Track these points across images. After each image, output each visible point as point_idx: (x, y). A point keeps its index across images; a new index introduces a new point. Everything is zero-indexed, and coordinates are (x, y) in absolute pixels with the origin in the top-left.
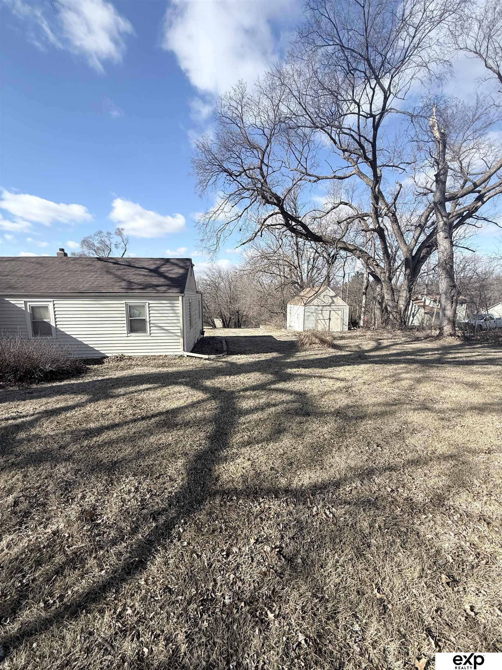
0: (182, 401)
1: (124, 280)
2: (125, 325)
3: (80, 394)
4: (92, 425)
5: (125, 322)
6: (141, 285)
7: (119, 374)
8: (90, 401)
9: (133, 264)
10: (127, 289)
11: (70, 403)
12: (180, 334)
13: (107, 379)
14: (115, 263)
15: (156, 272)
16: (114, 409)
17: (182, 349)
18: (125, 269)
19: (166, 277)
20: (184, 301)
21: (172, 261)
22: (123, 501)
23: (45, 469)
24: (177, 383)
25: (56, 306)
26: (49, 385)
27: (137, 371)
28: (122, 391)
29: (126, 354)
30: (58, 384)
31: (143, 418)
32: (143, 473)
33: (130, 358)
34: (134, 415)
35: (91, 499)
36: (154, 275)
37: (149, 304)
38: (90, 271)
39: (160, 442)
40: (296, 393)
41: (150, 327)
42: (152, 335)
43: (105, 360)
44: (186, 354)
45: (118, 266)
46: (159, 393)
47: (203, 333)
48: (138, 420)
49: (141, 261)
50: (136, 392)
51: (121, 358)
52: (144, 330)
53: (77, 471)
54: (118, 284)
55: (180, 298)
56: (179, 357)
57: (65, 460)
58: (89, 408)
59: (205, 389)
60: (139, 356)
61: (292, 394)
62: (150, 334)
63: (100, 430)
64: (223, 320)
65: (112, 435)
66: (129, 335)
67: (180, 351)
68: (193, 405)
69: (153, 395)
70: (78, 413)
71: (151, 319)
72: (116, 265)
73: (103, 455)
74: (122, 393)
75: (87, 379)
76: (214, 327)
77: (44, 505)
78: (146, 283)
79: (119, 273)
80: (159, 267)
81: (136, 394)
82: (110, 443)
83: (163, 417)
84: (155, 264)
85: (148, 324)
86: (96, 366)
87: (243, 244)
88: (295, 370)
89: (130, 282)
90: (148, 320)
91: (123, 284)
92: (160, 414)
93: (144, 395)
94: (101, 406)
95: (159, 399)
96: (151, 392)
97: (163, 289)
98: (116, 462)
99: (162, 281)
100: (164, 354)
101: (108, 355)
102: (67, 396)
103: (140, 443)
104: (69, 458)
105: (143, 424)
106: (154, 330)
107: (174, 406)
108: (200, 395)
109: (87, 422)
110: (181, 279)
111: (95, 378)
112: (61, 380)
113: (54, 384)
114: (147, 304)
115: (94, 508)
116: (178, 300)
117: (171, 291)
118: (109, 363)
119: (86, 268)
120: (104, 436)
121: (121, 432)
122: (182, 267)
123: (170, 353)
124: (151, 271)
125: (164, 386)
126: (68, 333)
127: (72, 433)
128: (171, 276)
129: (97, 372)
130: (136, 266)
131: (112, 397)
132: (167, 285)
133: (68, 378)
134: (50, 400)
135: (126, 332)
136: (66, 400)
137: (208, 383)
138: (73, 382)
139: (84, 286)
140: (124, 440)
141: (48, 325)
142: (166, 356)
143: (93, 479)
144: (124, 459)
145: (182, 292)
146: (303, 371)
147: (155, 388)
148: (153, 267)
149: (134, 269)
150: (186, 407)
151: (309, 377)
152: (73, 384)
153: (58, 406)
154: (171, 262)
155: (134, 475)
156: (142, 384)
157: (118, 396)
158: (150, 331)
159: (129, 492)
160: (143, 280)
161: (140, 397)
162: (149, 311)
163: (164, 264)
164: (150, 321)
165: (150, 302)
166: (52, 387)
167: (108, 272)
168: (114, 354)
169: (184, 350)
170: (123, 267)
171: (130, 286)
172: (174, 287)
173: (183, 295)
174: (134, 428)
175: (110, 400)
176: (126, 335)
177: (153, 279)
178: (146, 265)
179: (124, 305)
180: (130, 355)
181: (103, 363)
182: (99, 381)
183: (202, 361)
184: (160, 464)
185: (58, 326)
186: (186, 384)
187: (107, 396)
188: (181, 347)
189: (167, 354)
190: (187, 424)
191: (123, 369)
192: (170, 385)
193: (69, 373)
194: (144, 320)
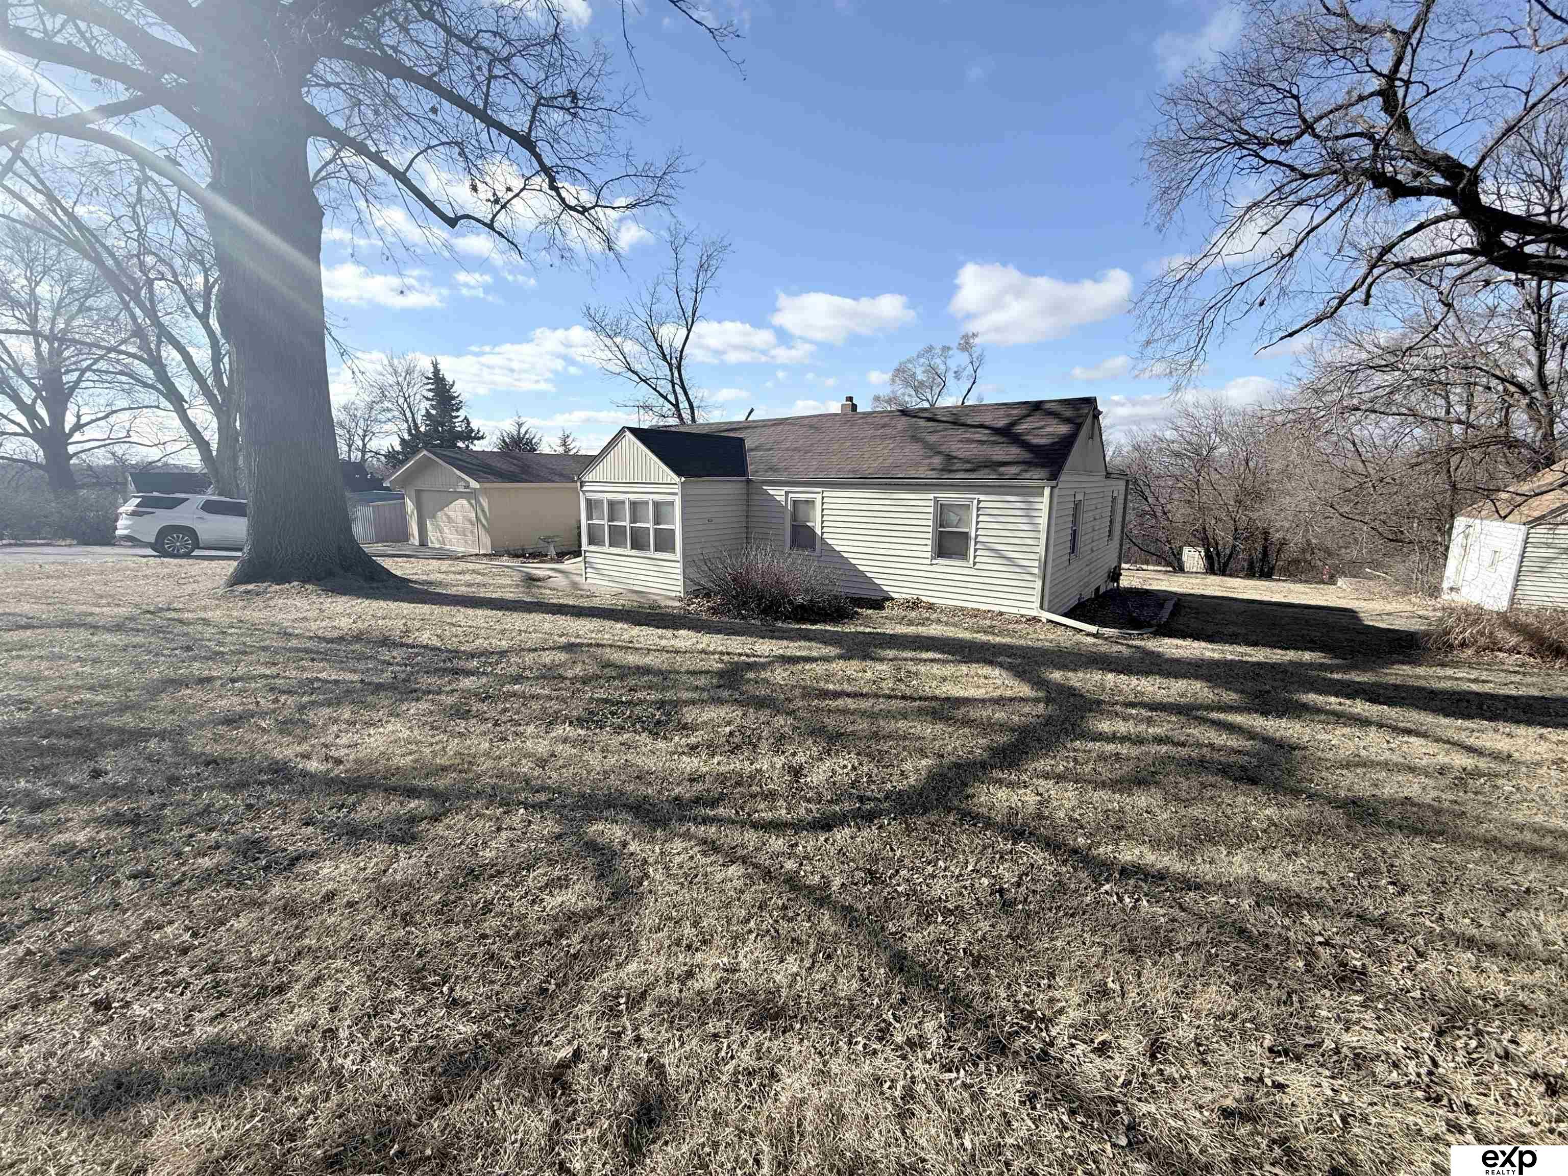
0: (983, 691)
1: (939, 453)
2: (929, 542)
3: (830, 644)
4: (831, 687)
5: (930, 536)
6: (968, 462)
7: (901, 629)
8: (840, 657)
9: (963, 419)
10: (942, 470)
11: (815, 654)
12: (1036, 571)
13: (878, 634)
14: (929, 419)
15: (1007, 434)
16: (869, 675)
17: (1038, 604)
18: (946, 429)
19: (1026, 445)
20: (1055, 500)
21: (1047, 406)
22: (834, 772)
23: (764, 715)
24: (991, 663)
25: (825, 500)
26: (797, 626)
27: (935, 630)
28: (890, 653)
29: (924, 599)
30: (809, 627)
31: (904, 697)
32: (868, 755)
33: (931, 607)
34: (893, 690)
35: (801, 758)
36: (1003, 440)
37: (979, 502)
38: (883, 437)
39: (912, 731)
40: (1266, 740)
41: (976, 550)
42: (978, 566)
43: (887, 603)
44: (1046, 615)
45: (935, 424)
46: (949, 670)
47: (1115, 575)
48: (896, 697)
49: (980, 411)
50: (912, 660)
51: (915, 605)
52: (963, 555)
53: (795, 728)
54: (928, 461)
55: (1047, 491)
56: (1029, 620)
57: (787, 714)
58: (837, 666)
59: (1039, 683)
60: (947, 606)
61: (1253, 738)
62: (975, 563)
63: (837, 695)
64: (1207, 551)
65: (851, 704)
66: (934, 562)
67: (1034, 610)
68: (999, 701)
69: (936, 669)
70: (819, 668)
71: (980, 532)
72: (930, 424)
73: (831, 722)
74: (891, 656)
75: (849, 628)
76: (1179, 568)
77: (755, 746)
78: (981, 459)
79: (932, 439)
80: (1013, 424)
81: (910, 663)
82: (845, 712)
83: (934, 704)
84: (1009, 415)
85: (973, 543)
86: (870, 612)
87: (1291, 335)
88: (1333, 699)
89: (949, 458)
90: (973, 535)
91: (937, 461)
92: (935, 698)
93: (922, 668)
94: (852, 667)
95: (944, 679)
96: (936, 666)
97: (1013, 470)
98: (842, 734)
99: (1014, 452)
100: (997, 609)
101: (894, 595)
102: (814, 644)
103: (882, 723)
104: (791, 713)
105: (901, 704)
106: (983, 557)
107: (962, 693)
108: (1025, 690)
109: (827, 682)
110: (1057, 447)
111: (861, 629)
112: (814, 623)
113: (804, 627)
114: (975, 502)
115: (801, 767)
116: (1042, 495)
117: (1028, 475)
118: (893, 609)
119: (879, 433)
120: (840, 703)
121: (865, 704)
122: (1067, 420)
123: (1011, 609)
124: (996, 431)
125: (965, 662)
126: (837, 548)
127: (804, 688)
128: (1035, 441)
129: (867, 620)
130: (969, 422)
131: (872, 659)
132: (1024, 463)
133: (825, 622)
134: (791, 645)
135: (929, 555)
136: (810, 649)
137: (1057, 676)
138: (828, 628)
139: (870, 466)
140: (863, 713)
141: (811, 530)
142: (1001, 614)
143: (810, 741)
144: (853, 733)
145: (1054, 476)
146: (1360, 707)
147: (945, 662)
148: (1001, 423)
149: (962, 429)
150: (983, 701)
151: (1363, 722)
152: (826, 631)
153: (798, 654)
154: (1045, 410)
155: (858, 754)
156: (927, 651)
157: (882, 660)
158: (975, 557)
159: (845, 766)
160: (975, 451)
161: (914, 669)
162: (978, 516)
163: (1028, 416)
164: (977, 536)
165: (982, 497)
166: (800, 629)
167: (915, 439)
168: (904, 596)
169: (1042, 608)
170: (942, 426)
171: (949, 464)
172: (1036, 465)
173: (1054, 483)
174: (882, 704)
175: (869, 663)
176: (928, 562)
177: (997, 448)
178: (988, 419)
179: (932, 503)
180: (932, 600)
181: (882, 608)
182: (864, 633)
183: (1078, 636)
184: (898, 754)
185: (825, 536)
186: (1010, 668)
187: (866, 657)
188: (1037, 600)
189: (1003, 609)
190: (967, 722)
191: (911, 623)
192: (978, 662)
193: (827, 614)
194: (966, 535)
